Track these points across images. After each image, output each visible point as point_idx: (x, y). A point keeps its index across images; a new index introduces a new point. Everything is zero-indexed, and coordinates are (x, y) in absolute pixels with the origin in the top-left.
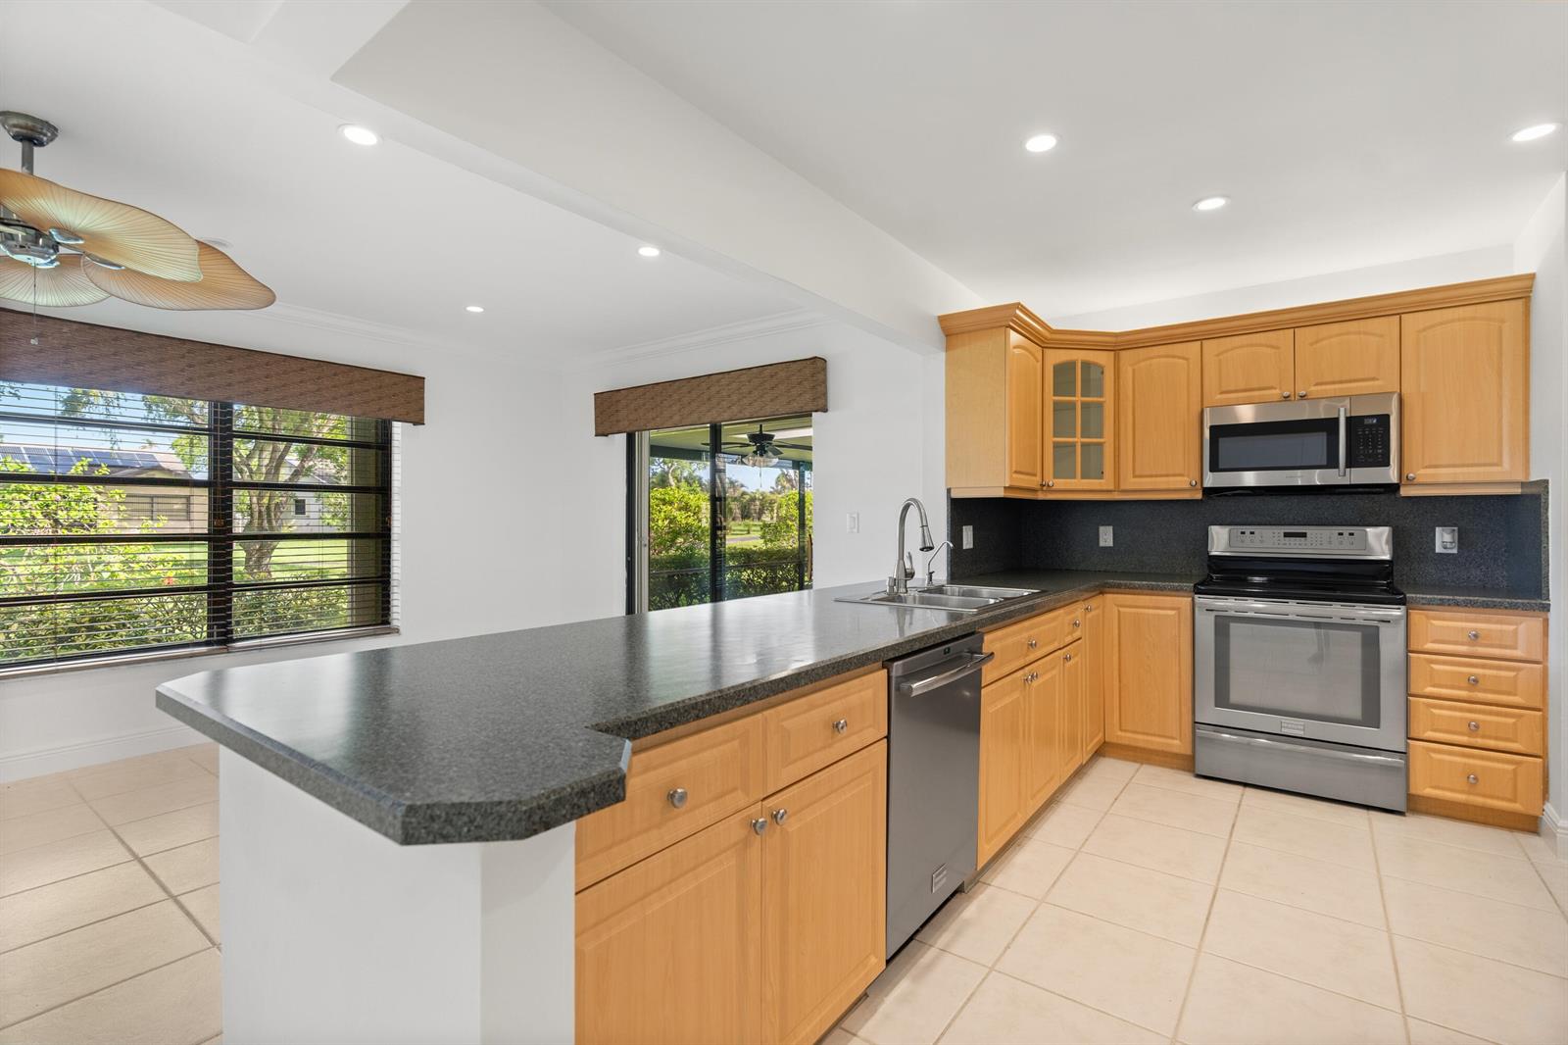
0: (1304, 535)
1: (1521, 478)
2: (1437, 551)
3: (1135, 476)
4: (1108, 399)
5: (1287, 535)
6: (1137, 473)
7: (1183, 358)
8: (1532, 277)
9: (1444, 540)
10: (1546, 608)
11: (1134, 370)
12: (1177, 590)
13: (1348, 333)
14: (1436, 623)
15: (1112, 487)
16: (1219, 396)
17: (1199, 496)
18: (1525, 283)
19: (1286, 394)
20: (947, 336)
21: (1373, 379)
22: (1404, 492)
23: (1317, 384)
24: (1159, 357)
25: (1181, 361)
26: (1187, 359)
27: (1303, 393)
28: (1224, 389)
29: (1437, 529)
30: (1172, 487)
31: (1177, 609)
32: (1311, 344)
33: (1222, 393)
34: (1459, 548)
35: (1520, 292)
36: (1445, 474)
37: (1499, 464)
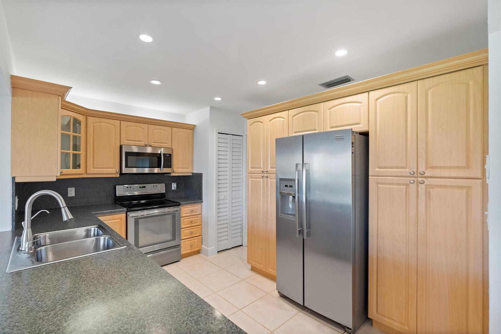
0: (145, 187)
1: (192, 172)
2: (172, 189)
3: (93, 168)
4: (83, 135)
5: (140, 187)
6: (95, 167)
7: (114, 125)
8: (195, 126)
9: (174, 186)
10: (202, 202)
11: (94, 125)
12: (121, 212)
13: (161, 129)
14: (185, 209)
15: (84, 172)
16: (126, 141)
17: (118, 176)
18: (194, 127)
19: (146, 144)
20: (12, 87)
21: (167, 143)
22: (172, 175)
23: (154, 142)
24: (104, 123)
25: (113, 126)
26: (115, 126)
27: (150, 144)
28: (128, 139)
29: (173, 183)
30: (109, 172)
31: (121, 219)
32: (152, 130)
33: (127, 140)
34: (176, 188)
35: (192, 128)
36: (180, 170)
37: (189, 168)
